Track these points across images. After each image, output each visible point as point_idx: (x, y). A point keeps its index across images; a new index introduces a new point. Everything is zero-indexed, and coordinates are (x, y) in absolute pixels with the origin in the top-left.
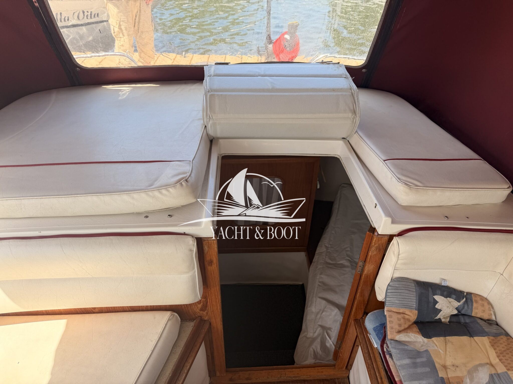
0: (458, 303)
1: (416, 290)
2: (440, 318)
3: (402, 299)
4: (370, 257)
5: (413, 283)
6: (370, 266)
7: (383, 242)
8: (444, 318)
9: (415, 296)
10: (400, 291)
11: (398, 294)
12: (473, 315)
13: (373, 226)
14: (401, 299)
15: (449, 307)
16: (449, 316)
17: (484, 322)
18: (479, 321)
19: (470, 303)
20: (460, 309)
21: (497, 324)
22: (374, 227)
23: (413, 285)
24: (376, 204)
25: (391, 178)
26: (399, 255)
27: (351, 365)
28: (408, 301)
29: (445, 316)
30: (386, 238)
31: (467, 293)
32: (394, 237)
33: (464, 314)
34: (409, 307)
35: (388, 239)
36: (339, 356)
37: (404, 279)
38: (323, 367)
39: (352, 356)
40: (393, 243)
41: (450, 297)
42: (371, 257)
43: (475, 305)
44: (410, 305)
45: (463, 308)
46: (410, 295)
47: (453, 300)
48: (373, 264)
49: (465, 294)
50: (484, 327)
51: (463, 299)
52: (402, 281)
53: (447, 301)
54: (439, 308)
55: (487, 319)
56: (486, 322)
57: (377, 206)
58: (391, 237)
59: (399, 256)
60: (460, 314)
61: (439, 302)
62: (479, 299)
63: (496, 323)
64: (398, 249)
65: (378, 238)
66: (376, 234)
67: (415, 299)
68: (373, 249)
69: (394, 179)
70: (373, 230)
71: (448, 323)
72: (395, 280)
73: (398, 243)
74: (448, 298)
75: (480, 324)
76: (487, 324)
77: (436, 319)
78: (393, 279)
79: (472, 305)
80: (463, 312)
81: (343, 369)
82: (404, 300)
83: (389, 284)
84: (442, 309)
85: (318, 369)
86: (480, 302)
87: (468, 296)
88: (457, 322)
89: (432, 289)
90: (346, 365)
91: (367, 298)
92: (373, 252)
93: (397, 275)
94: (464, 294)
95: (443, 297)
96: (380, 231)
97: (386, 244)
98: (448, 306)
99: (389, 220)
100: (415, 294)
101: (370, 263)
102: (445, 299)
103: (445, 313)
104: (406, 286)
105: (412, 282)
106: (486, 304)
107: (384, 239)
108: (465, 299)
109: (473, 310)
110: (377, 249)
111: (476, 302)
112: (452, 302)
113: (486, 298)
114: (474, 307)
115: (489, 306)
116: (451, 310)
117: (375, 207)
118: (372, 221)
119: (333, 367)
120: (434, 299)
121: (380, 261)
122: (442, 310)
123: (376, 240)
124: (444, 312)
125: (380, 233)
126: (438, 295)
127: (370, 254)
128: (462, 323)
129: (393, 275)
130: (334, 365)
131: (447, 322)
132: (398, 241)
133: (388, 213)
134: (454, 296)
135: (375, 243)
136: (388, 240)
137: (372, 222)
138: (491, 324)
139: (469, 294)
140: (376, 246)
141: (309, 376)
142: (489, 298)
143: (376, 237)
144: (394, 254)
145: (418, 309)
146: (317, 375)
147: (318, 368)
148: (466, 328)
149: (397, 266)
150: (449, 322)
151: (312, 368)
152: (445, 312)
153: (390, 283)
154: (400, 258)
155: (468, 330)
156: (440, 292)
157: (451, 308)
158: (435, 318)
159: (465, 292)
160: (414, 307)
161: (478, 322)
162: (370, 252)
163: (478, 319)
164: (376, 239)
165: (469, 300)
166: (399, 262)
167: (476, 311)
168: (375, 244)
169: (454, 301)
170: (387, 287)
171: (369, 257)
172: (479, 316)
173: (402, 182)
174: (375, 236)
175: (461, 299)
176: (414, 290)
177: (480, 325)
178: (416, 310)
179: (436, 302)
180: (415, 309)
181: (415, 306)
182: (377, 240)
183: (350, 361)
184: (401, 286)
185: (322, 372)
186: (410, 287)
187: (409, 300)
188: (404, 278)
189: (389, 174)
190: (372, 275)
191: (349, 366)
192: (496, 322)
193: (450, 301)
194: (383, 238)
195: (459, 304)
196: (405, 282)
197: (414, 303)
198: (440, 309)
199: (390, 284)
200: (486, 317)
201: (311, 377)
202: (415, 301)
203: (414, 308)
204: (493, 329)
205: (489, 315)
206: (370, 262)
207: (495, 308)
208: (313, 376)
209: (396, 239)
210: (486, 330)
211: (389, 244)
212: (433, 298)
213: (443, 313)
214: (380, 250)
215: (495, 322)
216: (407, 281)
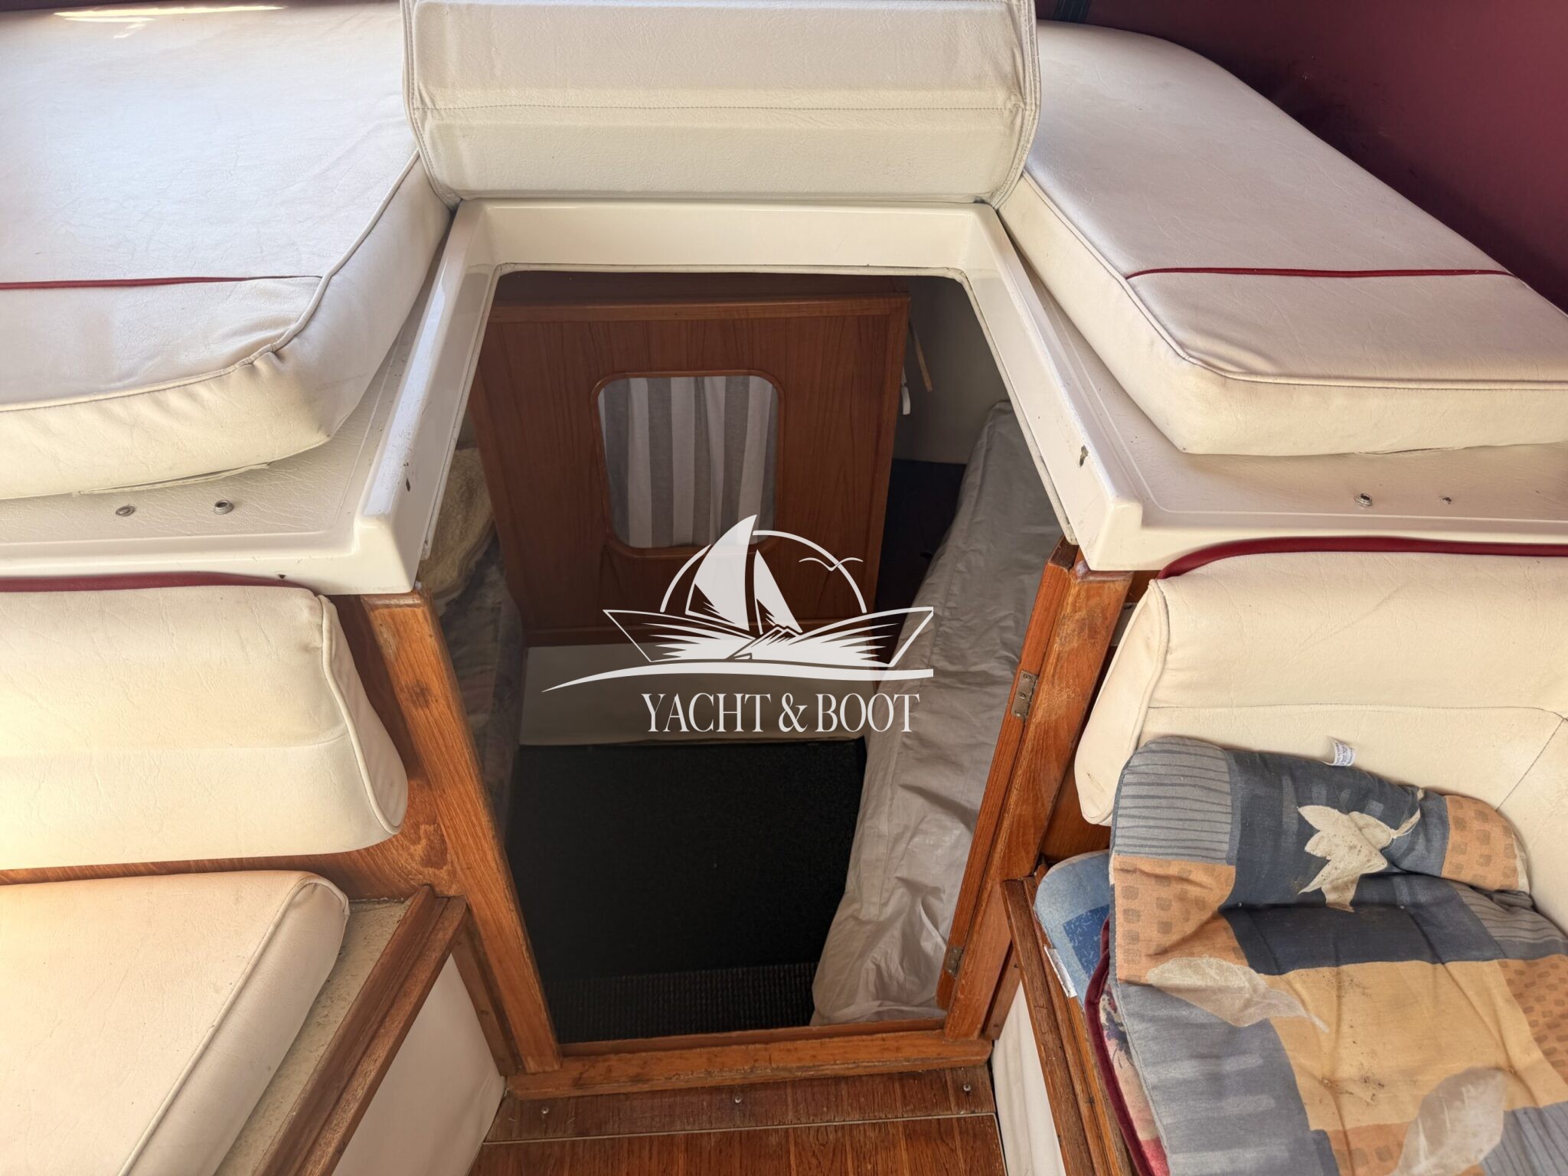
0: (1393, 830)
1: (1231, 789)
2: (1320, 888)
3: (1180, 824)
4: (1058, 660)
5: (1221, 759)
6: (1056, 692)
7: (1106, 602)
8: (1335, 889)
9: (1229, 810)
10: (1170, 791)
11: (1164, 802)
12: (1445, 873)
13: (1068, 539)
14: (1173, 824)
15: (1358, 848)
16: (1352, 882)
17: (1487, 902)
18: (1469, 897)
19: (1436, 833)
20: (1397, 854)
21: (1535, 908)
22: (1073, 543)
23: (1223, 766)
24: (1084, 449)
25: (1152, 344)
26: (1167, 652)
27: (1000, 1027)
28: (1202, 831)
29: (1340, 881)
30: (1121, 587)
31: (1428, 792)
32: (1152, 582)
33: (1413, 870)
34: (1204, 853)
35: (1127, 588)
36: (955, 1000)
37: (1187, 742)
38: (901, 1034)
39: (999, 998)
40: (1146, 604)
41: (1362, 811)
42: (1058, 658)
43: (1454, 836)
44: (1207, 845)
45: (1411, 849)
46: (1207, 807)
47: (1372, 820)
48: (1068, 686)
49: (1420, 795)
50: (1486, 924)
51: (1412, 815)
52: (1179, 753)
53: (1352, 825)
54: (1318, 853)
55: (1497, 887)
56: (1491, 899)
57: (1087, 458)
58: (1138, 583)
59: (1169, 657)
60: (1396, 870)
61: (1318, 831)
62: (1472, 814)
63: (1531, 903)
64: (1165, 628)
65: (1086, 586)
66: (1079, 568)
67: (1230, 821)
68: (1068, 628)
69: (1162, 349)
70: (1070, 554)
71: (1351, 909)
72: (1153, 747)
73: (1164, 606)
74: (1355, 814)
75: (1473, 908)
76: (1498, 907)
77: (1305, 893)
78: (1146, 745)
79: (1445, 837)
80: (1407, 864)
81: (971, 1039)
82: (1187, 825)
83: (1129, 762)
84: (1328, 858)
85: (883, 1040)
86: (1476, 825)
87: (1429, 804)
88: (1383, 904)
89: (1294, 779)
90: (979, 1026)
91: (1049, 806)
92: (1067, 639)
93: (1161, 726)
94: (1414, 795)
95: (1336, 811)
96: (1096, 558)
97: (1120, 608)
98: (1355, 842)
99: (1133, 512)
100: (1229, 803)
101: (1056, 681)
102: (1344, 817)
103: (1339, 871)
104: (1196, 772)
105: (1220, 754)
106: (1496, 832)
107: (1109, 587)
108: (1417, 815)
109: (1448, 854)
110: (1082, 630)
111: (1461, 824)
112: (1367, 825)
113: (1497, 811)
114: (1449, 846)
115: (1508, 841)
116: (1362, 858)
117: (1082, 462)
118: (1067, 518)
119: (938, 1031)
120: (1302, 820)
121: (1097, 674)
122: (1329, 861)
123: (1078, 595)
124: (1336, 868)
125: (1093, 567)
126: (1318, 805)
127: (1056, 647)
128: (1402, 907)
129: (1143, 727)
130: (940, 1025)
131: (1348, 903)
132: (1167, 598)
133: (1129, 486)
134: (1377, 806)
135: (1074, 604)
136: (1125, 593)
137: (1069, 523)
138: (1511, 905)
139: (1436, 795)
140: (1077, 616)
141: (851, 1066)
142: (1510, 811)
143: (1079, 580)
144: (1148, 646)
145: (1239, 859)
146: (879, 1062)
147: (884, 1035)
148: (1418, 924)
149: (1160, 694)
150: (1353, 903)
151: (864, 1037)
152: (1341, 866)
153: (1132, 757)
154: (1170, 666)
155: (1425, 935)
156: (1324, 792)
157: (1365, 851)
158: (1300, 892)
159: (1418, 788)
160: (1223, 851)
161: (1465, 900)
162: (1057, 639)
163: (1464, 887)
164: (1077, 588)
165: (1433, 820)
166: (1167, 678)
167: (1460, 859)
168: (1075, 611)
169: (1378, 826)
170: (1122, 775)
171: (1051, 661)
172: (1466, 876)
173: (1191, 359)
174: (1076, 578)
175: (1405, 816)
176: (1227, 788)
177: (1473, 912)
178: (1230, 863)
179: (1307, 831)
180: (1225, 861)
181: (1226, 847)
182: (1083, 594)
183: (996, 1012)
184: (1175, 772)
185: (898, 1049)
186: (1212, 775)
187: (1206, 826)
188: (1190, 738)
189: (1143, 330)
190: (1066, 727)
191: (990, 1028)
192: (1530, 896)
193: (1361, 823)
194: (1106, 585)
195: (1395, 834)
196: (1193, 756)
197: (1223, 834)
198: (1324, 855)
199: (1131, 764)
200: (1493, 879)
201: (858, 1067)
202: (1228, 828)
203: (1224, 855)
204: (1522, 930)
205: (1506, 876)
206: (1056, 677)
207: (1530, 846)
208: (865, 1064)
209: (1156, 590)
210: (1496, 933)
211: (1130, 607)
212: (1296, 815)
213: (1333, 871)
214: (1093, 632)
215: (1527, 898)
216: (1199, 751)
